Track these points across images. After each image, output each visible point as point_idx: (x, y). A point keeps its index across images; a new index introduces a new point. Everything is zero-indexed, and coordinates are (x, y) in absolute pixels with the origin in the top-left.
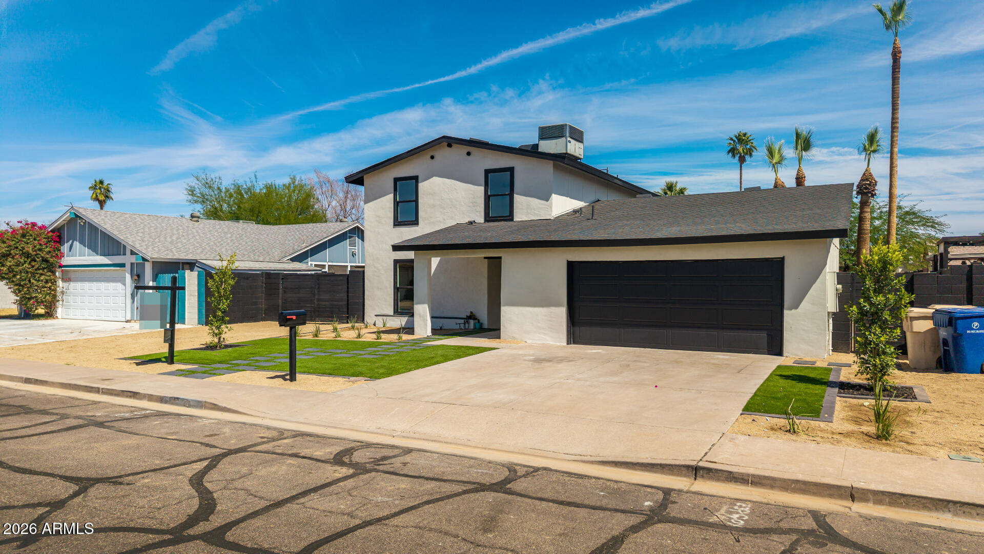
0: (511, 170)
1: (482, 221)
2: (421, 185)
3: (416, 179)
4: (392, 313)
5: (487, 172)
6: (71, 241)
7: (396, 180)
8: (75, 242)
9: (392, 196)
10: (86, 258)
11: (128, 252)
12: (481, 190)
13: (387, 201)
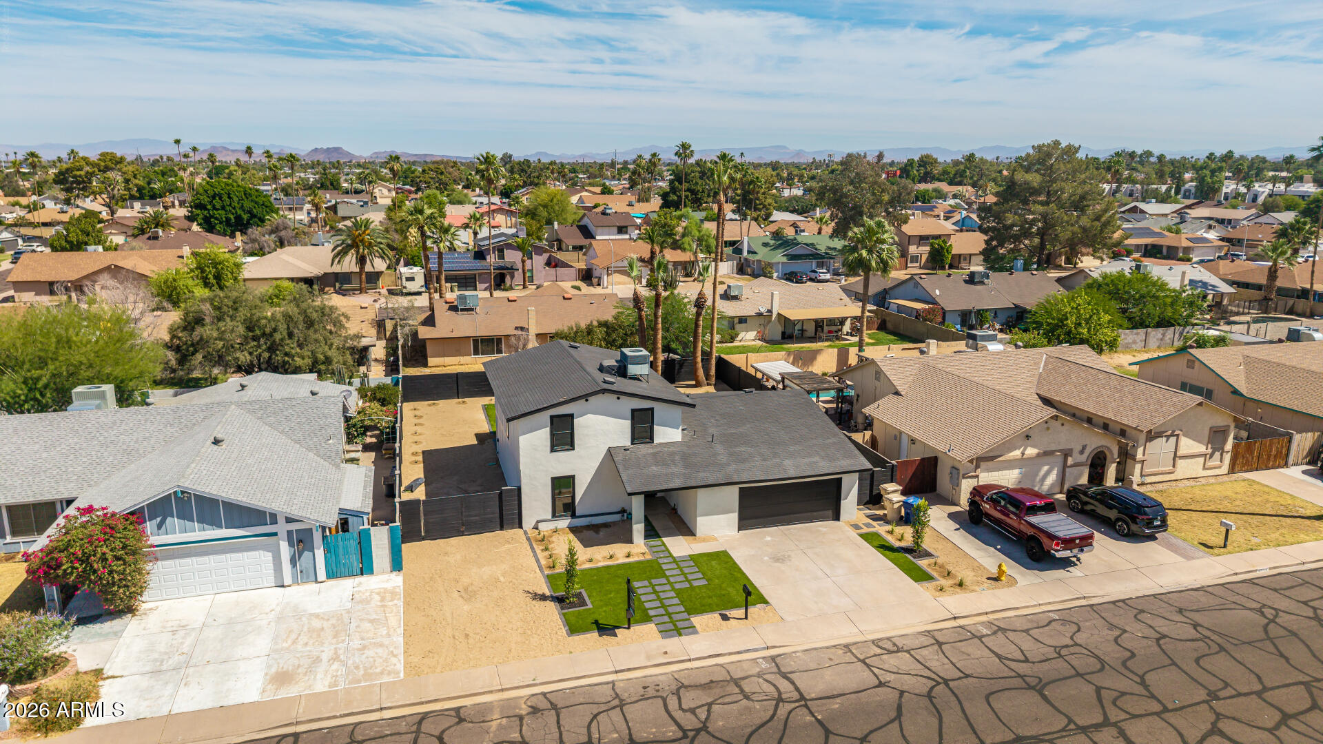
0: (652, 409)
1: (628, 443)
2: (576, 421)
3: (572, 416)
4: (550, 517)
5: (633, 411)
6: (159, 519)
7: (552, 417)
8: (169, 520)
9: (548, 429)
10: (197, 533)
11: (281, 520)
12: (627, 424)
13: (544, 434)
